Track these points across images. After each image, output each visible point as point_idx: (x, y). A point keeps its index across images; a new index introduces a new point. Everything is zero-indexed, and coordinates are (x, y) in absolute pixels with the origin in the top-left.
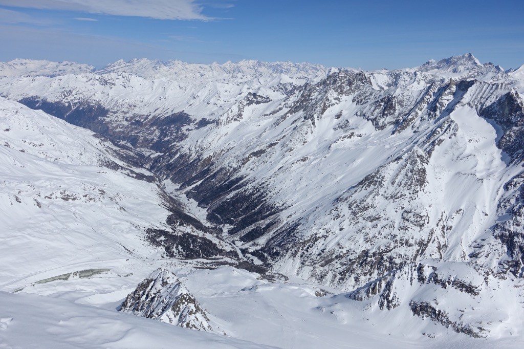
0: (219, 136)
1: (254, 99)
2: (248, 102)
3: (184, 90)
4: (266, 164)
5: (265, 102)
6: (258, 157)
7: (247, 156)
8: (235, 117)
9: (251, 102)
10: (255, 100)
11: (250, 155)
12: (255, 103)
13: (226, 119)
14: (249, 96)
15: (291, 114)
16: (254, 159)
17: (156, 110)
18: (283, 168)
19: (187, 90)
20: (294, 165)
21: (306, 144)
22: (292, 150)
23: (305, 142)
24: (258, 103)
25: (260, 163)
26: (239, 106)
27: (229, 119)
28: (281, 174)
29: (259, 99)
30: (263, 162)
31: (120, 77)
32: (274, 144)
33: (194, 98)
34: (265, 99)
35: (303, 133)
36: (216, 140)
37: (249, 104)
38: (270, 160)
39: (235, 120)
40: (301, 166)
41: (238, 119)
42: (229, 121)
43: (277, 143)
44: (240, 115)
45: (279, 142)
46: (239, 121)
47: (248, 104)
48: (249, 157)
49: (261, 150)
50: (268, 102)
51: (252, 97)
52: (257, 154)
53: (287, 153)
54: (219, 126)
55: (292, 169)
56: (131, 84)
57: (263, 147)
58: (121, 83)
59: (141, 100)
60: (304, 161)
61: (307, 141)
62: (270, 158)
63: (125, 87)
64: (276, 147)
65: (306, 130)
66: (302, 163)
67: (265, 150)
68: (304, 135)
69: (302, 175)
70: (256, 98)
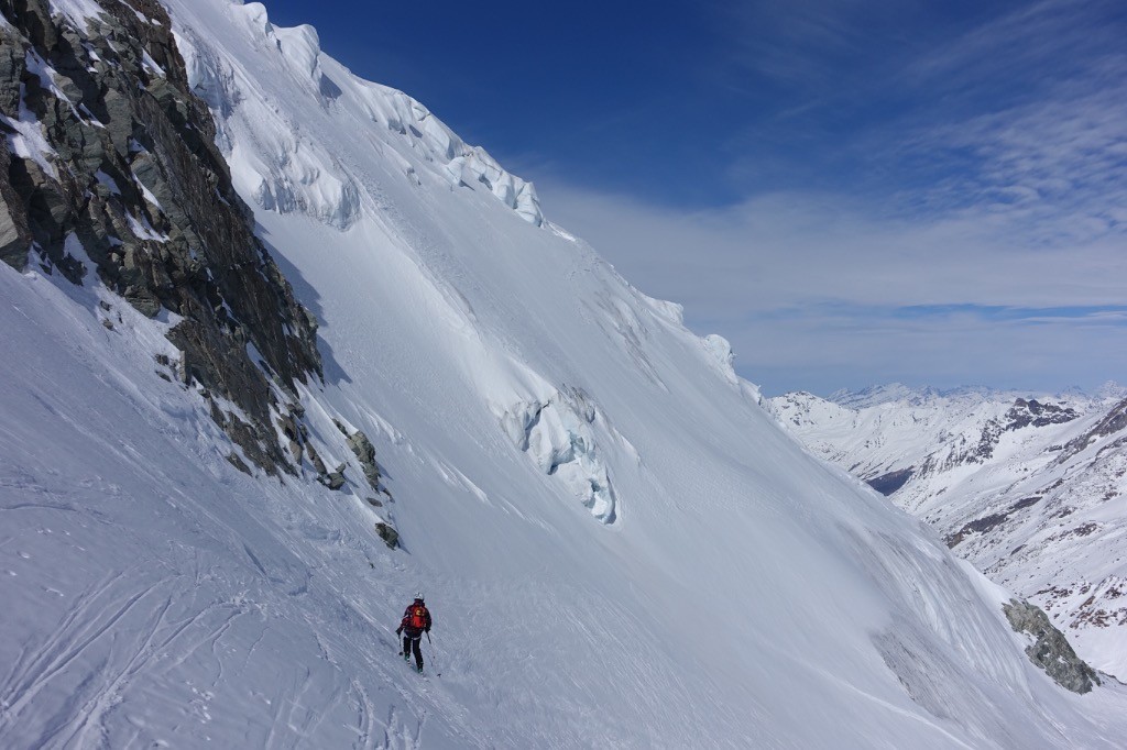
0: (922, 496)
1: (1032, 415)
2: (1014, 421)
3: (923, 424)
4: (996, 546)
5: (1060, 421)
6: (985, 532)
7: (958, 529)
8: (970, 454)
9: (1021, 422)
10: (1034, 417)
11: (966, 527)
12: (1033, 424)
13: (946, 457)
14: (1016, 408)
15: (1102, 435)
16: (975, 535)
17: (854, 467)
18: (1024, 550)
19: (930, 425)
20: (1051, 544)
21: (1113, 498)
22: (1070, 512)
23: (1111, 495)
24: (1040, 422)
25: (984, 544)
26: (986, 429)
27: (954, 457)
28: (1016, 563)
29: (1045, 414)
30: (992, 542)
31: (792, 404)
32: (1028, 500)
33: (942, 440)
34: (1063, 414)
35: (1108, 471)
36: (915, 503)
37: (1016, 426)
38: (1009, 537)
39: (971, 460)
40: (1070, 546)
41: (979, 458)
42: (954, 460)
43: (1039, 499)
44: (985, 451)
45: (1044, 496)
46: (982, 462)
47: (1012, 425)
48: (961, 532)
49: (994, 516)
50: (1069, 419)
51: (1027, 409)
52: (982, 525)
53: (1054, 519)
54: (928, 474)
55: (1046, 551)
56: (812, 416)
57: (998, 510)
58: (792, 416)
59: (826, 448)
60: (1084, 533)
61: (1118, 491)
62: (1010, 532)
63: (797, 423)
64: (1033, 507)
65: (1119, 465)
66: (1076, 538)
67: (1004, 516)
68: (1112, 477)
69: (1063, 566)
70: (1036, 412)
